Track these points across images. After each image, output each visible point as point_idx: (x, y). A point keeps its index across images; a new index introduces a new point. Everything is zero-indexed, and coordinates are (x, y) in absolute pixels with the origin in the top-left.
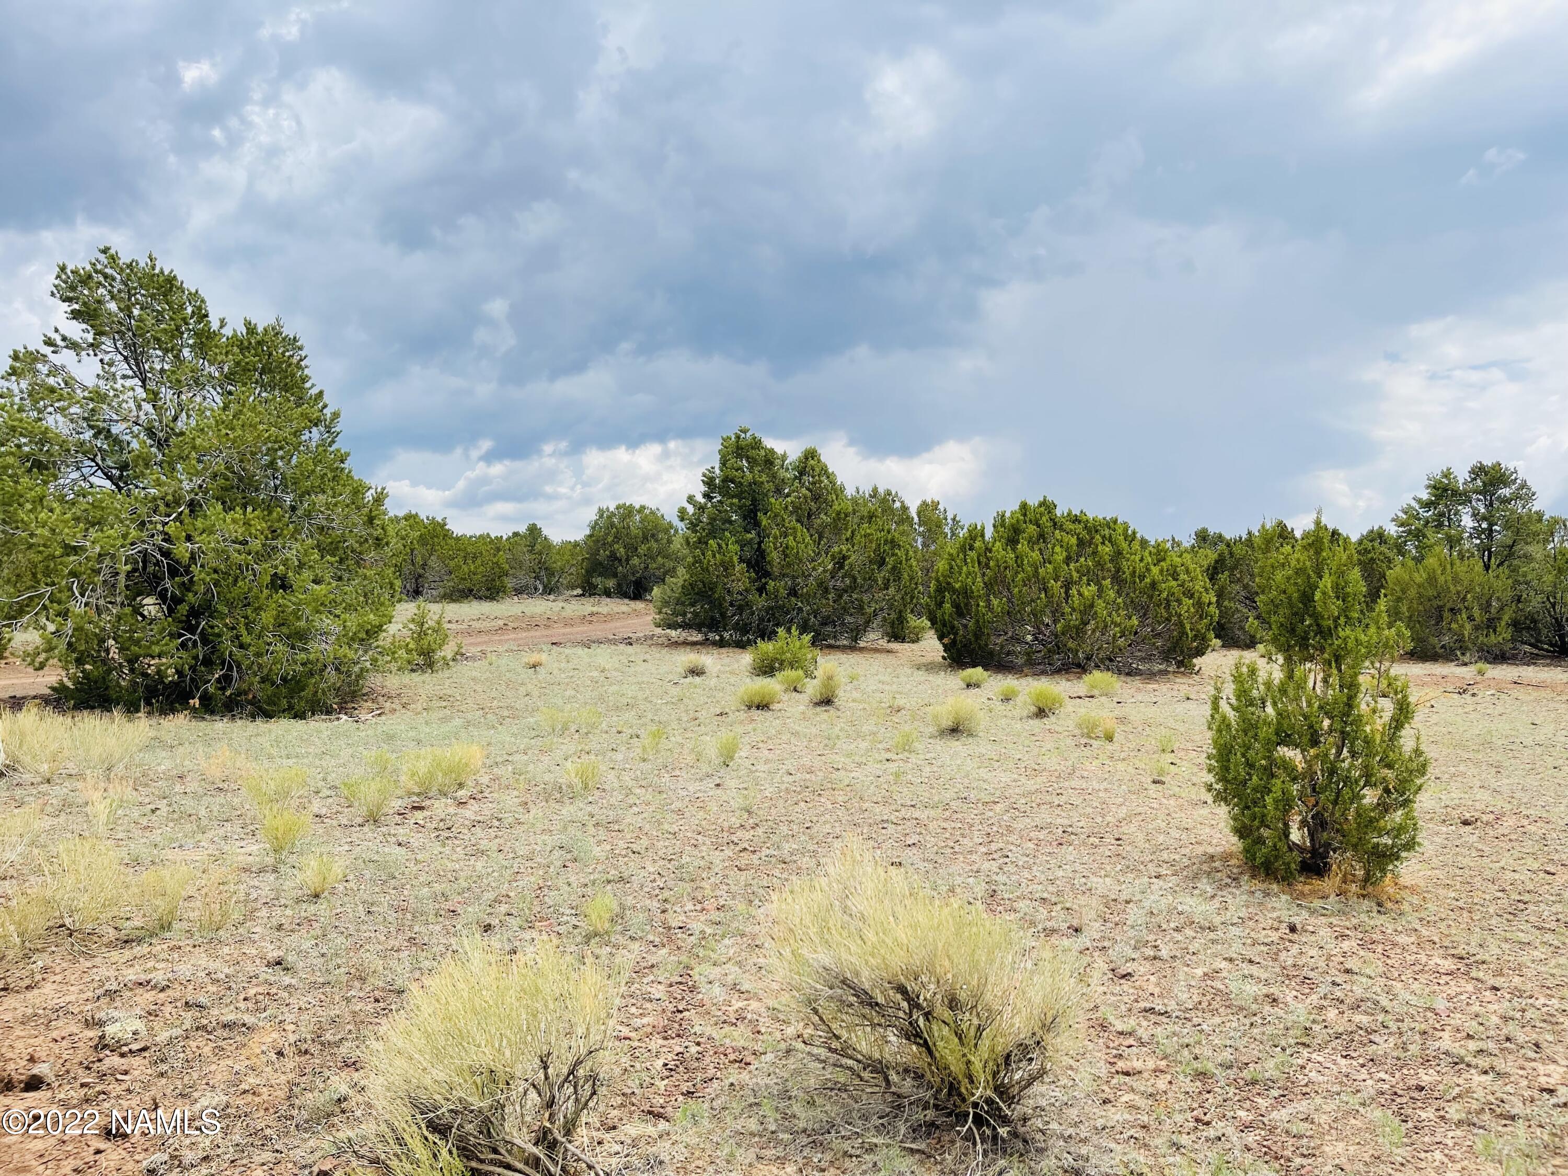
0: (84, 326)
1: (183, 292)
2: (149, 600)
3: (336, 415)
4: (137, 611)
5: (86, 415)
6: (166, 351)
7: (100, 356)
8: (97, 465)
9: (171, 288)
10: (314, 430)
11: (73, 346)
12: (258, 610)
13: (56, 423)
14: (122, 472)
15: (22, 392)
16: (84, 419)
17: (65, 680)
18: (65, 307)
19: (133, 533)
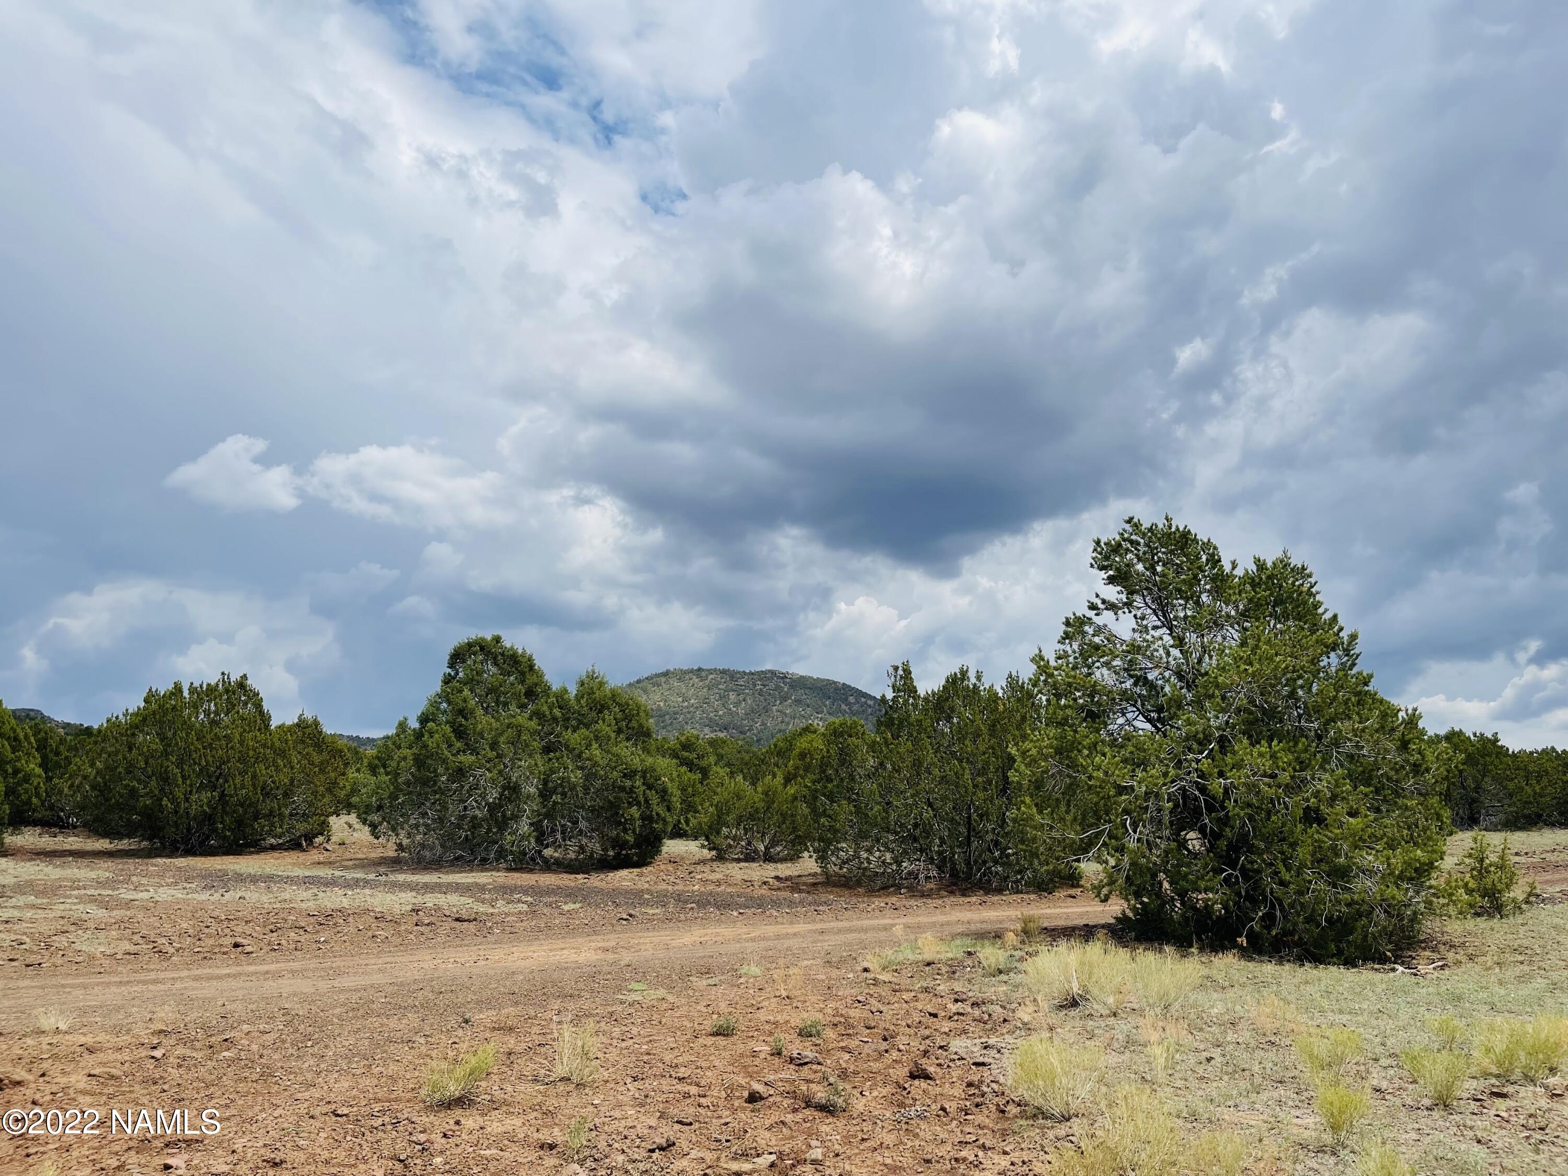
0: (1119, 588)
1: (1198, 543)
2: (1192, 835)
3: (1353, 637)
4: (1183, 844)
5: (1126, 666)
6: (1187, 599)
7: (1134, 612)
8: (1138, 710)
9: (1186, 542)
10: (1332, 655)
11: (1111, 607)
12: (1293, 845)
13: (1103, 676)
14: (1159, 714)
15: (1074, 652)
16: (1125, 669)
17: (1127, 911)
18: (1103, 574)
19: (1172, 772)
